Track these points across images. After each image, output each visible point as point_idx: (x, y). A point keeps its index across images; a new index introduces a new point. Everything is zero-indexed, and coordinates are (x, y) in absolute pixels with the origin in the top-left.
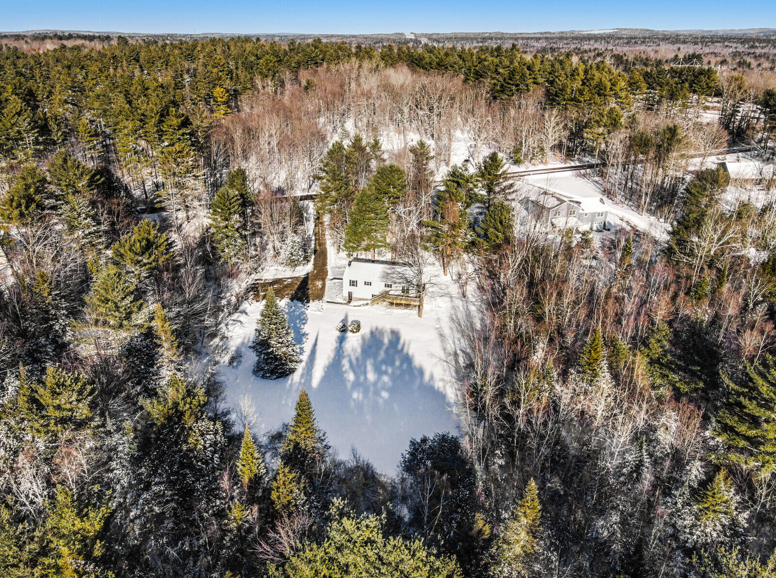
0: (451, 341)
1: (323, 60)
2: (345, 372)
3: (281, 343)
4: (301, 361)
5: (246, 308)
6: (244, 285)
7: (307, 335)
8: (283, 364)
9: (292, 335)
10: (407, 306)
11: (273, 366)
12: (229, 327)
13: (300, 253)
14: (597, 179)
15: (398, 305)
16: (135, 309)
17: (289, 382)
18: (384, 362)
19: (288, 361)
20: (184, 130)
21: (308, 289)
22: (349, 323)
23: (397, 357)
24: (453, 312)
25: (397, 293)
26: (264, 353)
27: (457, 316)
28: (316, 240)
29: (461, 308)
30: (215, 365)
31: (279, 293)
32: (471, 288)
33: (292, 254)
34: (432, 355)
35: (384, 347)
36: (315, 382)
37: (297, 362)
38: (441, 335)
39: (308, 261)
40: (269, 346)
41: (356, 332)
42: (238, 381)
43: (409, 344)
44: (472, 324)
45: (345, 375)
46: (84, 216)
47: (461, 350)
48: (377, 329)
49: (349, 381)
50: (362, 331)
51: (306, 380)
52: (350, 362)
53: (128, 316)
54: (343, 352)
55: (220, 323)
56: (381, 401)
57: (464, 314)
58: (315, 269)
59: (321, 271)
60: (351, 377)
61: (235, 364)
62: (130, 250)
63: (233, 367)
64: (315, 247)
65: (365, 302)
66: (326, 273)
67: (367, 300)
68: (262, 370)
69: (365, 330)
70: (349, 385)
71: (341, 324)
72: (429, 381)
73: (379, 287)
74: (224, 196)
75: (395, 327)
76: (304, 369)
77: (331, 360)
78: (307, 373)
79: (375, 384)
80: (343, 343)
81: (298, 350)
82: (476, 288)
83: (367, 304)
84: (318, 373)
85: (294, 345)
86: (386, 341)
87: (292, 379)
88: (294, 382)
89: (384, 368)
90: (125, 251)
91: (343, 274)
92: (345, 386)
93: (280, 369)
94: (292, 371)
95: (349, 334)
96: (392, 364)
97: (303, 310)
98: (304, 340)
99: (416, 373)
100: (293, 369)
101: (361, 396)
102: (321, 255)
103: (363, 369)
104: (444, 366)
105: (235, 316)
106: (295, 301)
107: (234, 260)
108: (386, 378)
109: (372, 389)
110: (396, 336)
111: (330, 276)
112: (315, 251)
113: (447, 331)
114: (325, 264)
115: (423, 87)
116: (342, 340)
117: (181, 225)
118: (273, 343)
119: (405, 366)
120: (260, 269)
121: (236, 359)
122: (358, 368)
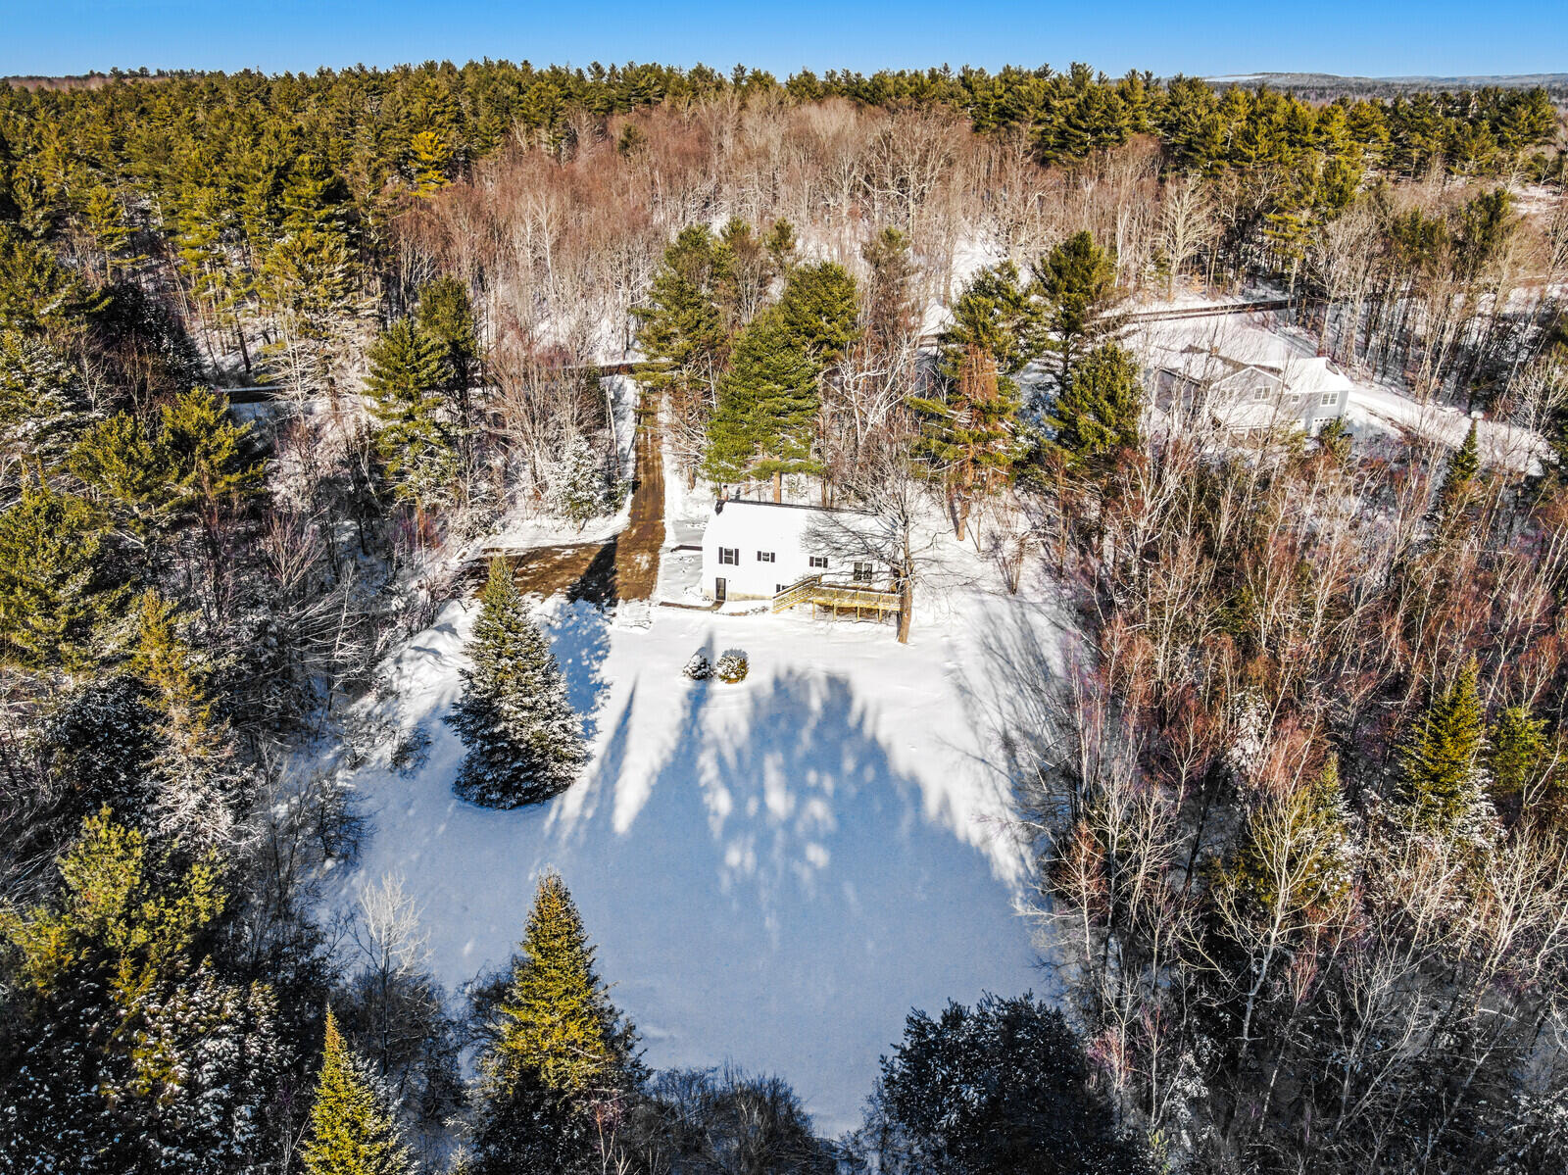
0: (990, 706)
1: (662, 96)
2: (706, 788)
3: (531, 709)
4: (588, 757)
5: (455, 618)
6: (454, 563)
7: (607, 687)
8: (535, 767)
9: (562, 687)
10: (868, 613)
11: (507, 773)
12: (404, 665)
13: (596, 484)
14: (1293, 330)
15: (842, 611)
16: (102, 611)
17: (552, 816)
18: (810, 761)
19: (550, 757)
20: (330, 209)
21: (615, 572)
22: (718, 658)
23: (846, 748)
24: (987, 631)
25: (841, 580)
26: (483, 737)
27: (998, 640)
28: (638, 459)
29: (1008, 620)
30: (354, 767)
31: (541, 584)
32: (1030, 571)
33: (574, 484)
34: (941, 742)
35: (812, 723)
36: (623, 818)
37: (575, 760)
38: (963, 690)
39: (618, 507)
40: (497, 718)
41: (736, 680)
42: (411, 812)
43: (878, 712)
44: (1041, 662)
45: (707, 798)
46: (40, 382)
47: (1018, 728)
48: (790, 672)
49: (716, 814)
50: (752, 678)
51: (598, 812)
52: (721, 760)
53: (78, 630)
54: (701, 734)
55: (382, 656)
56: (806, 875)
57: (1018, 635)
58: (633, 525)
59: (648, 530)
60: (722, 802)
61: (409, 765)
62: (119, 454)
63: (404, 773)
64: (636, 476)
65: (758, 604)
66: (661, 535)
67: (763, 599)
68: (478, 782)
69: (759, 677)
70: (716, 827)
71: (697, 660)
72: (941, 814)
73: (795, 566)
74: (401, 337)
75: (839, 668)
76: (593, 781)
77: (667, 754)
78: (603, 790)
79: (789, 824)
80: (702, 710)
81: (579, 729)
82: (1039, 570)
83: (764, 609)
84: (632, 794)
85: (568, 715)
86: (815, 704)
87: (561, 808)
88: (563, 816)
89: (812, 777)
90: (106, 456)
91: (700, 538)
92: (706, 827)
93: (528, 779)
94: (562, 785)
95: (718, 686)
96: (835, 768)
97: (599, 623)
98: (600, 700)
99: (902, 793)
100: (561, 779)
101: (750, 860)
102: (649, 494)
103: (754, 780)
104: (976, 773)
105: (421, 639)
106: (581, 602)
107: (428, 499)
108: (818, 808)
109: (780, 836)
110: (840, 689)
111: (671, 540)
112: (635, 485)
113: (977, 680)
114: (658, 513)
115: (885, 138)
116: (697, 700)
117: (317, 429)
118: (507, 707)
119: (870, 773)
120: (497, 524)
121: (415, 749)
122: (742, 777)
